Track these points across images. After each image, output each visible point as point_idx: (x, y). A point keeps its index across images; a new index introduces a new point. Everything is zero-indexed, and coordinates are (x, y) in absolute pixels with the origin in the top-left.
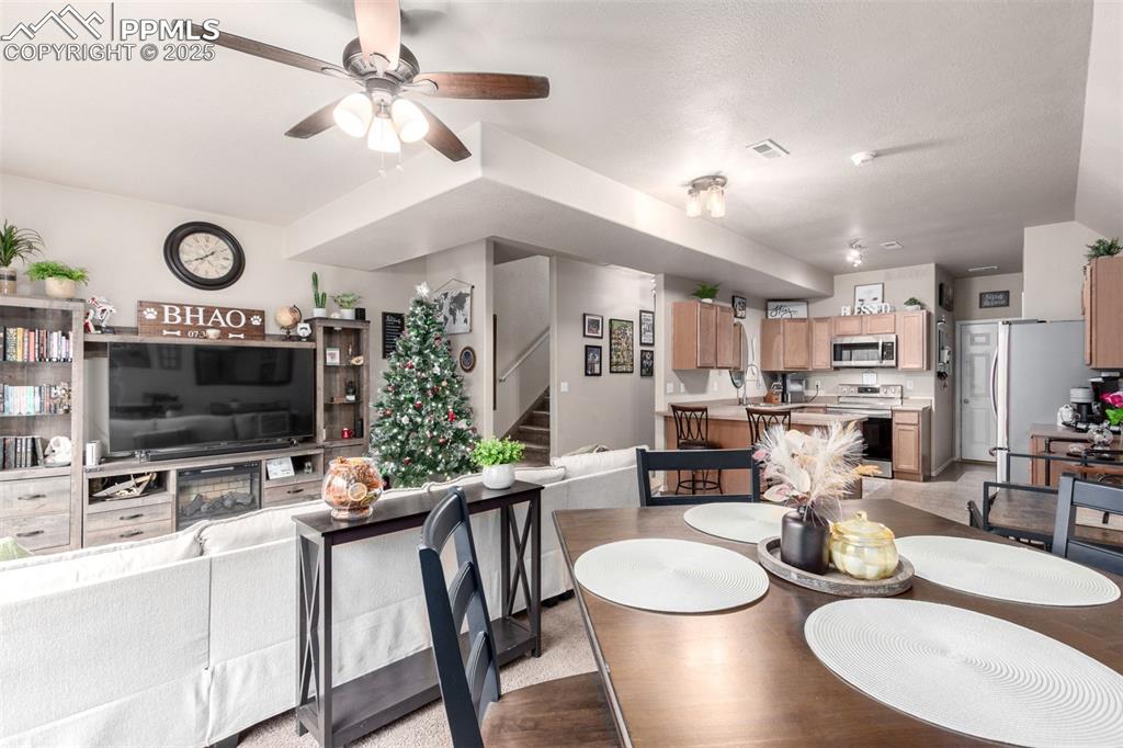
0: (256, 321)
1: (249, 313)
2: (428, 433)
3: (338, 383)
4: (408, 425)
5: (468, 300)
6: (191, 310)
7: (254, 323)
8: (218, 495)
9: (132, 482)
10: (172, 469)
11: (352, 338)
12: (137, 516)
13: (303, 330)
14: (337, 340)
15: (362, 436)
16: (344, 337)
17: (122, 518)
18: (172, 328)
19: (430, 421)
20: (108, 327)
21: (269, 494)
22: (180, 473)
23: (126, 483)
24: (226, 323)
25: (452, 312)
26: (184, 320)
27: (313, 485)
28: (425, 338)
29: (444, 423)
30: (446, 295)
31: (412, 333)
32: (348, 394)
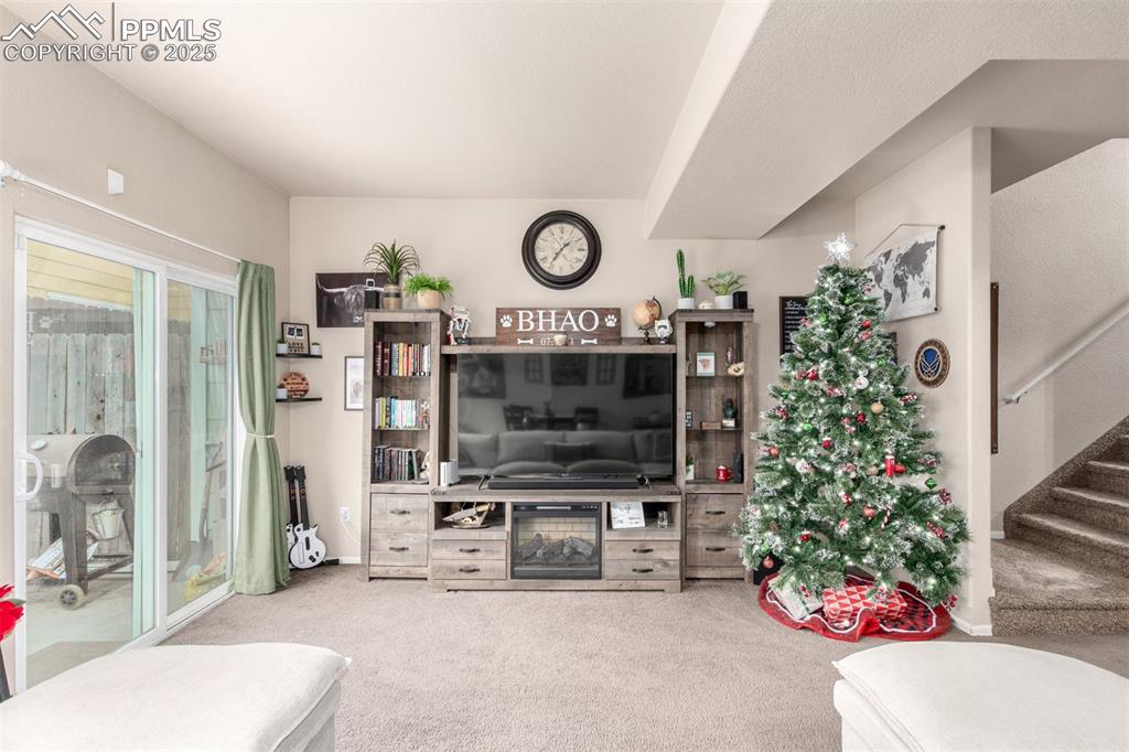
0: (611, 322)
1: (603, 313)
2: (842, 493)
3: (713, 401)
4: (806, 475)
5: (931, 254)
6: (544, 314)
7: (608, 325)
8: (561, 536)
9: (472, 511)
10: (509, 499)
11: (733, 338)
12: (474, 551)
13: (662, 329)
14: (712, 340)
15: (742, 481)
16: (721, 336)
17: (461, 550)
18: (526, 336)
19: (846, 473)
20: (467, 338)
21: (610, 548)
22: (515, 507)
23: (470, 510)
24: (578, 326)
25: (900, 282)
26: (537, 326)
27: (666, 545)
28: (840, 326)
29: (875, 480)
30: (887, 255)
31: (817, 322)
32: (726, 417)
